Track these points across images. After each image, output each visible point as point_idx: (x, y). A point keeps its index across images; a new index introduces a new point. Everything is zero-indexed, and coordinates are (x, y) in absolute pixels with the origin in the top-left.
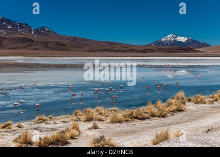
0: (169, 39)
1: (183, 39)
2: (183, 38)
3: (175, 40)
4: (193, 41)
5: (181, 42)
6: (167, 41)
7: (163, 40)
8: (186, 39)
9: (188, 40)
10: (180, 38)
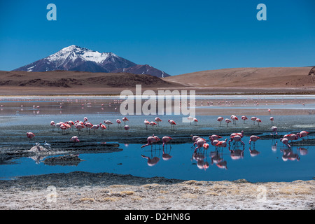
0: (65, 57)
1: (97, 57)
2: (97, 54)
3: (79, 60)
4: (121, 62)
5: (93, 63)
6: (61, 61)
7: (53, 58)
8: (105, 56)
9: (109, 59)
10: (90, 53)
